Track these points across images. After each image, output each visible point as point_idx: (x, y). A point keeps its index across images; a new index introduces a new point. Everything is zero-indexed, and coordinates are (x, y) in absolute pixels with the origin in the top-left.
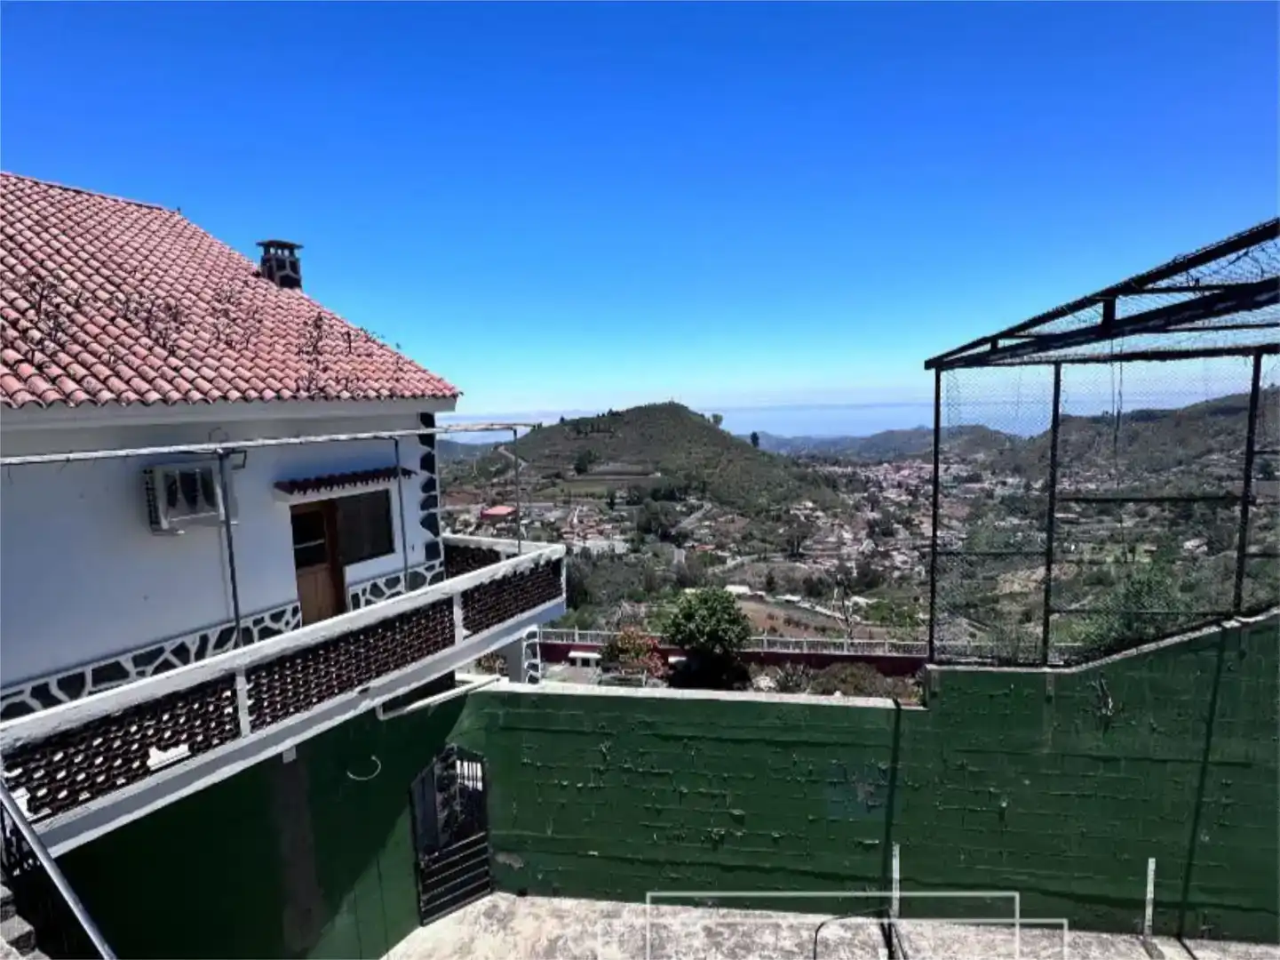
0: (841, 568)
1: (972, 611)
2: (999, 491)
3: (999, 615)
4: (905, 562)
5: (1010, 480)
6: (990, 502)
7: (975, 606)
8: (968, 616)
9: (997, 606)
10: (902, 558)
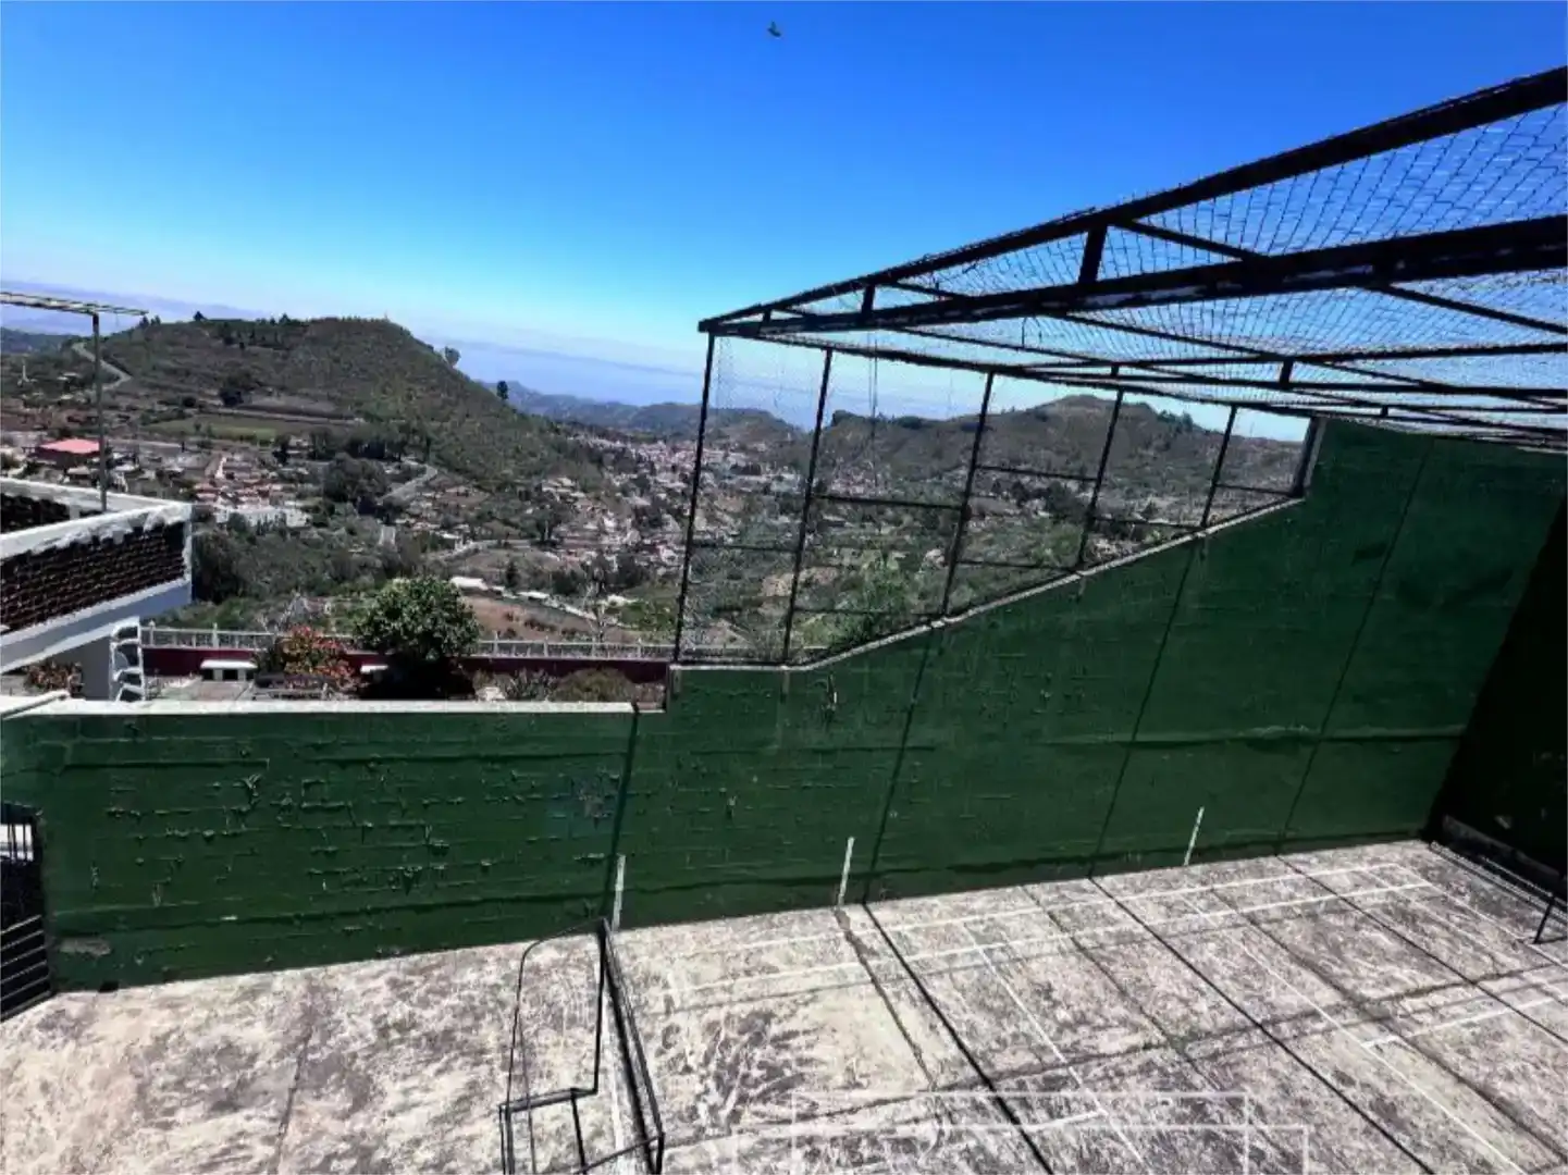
0: (601, 563)
1: (735, 613)
2: (775, 487)
3: (763, 620)
4: (672, 559)
5: (787, 476)
6: (766, 498)
7: (739, 609)
8: (732, 620)
9: (761, 610)
10: (671, 553)
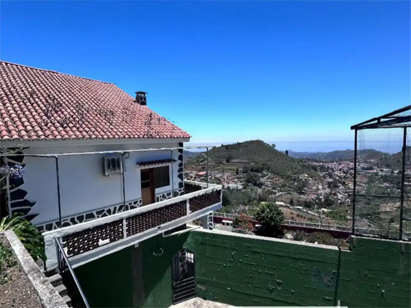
0: (318, 198)
1: (369, 217)
2: (380, 173)
3: (381, 219)
4: (342, 197)
5: (385, 170)
6: (377, 177)
7: (370, 215)
8: (368, 219)
9: (380, 216)
10: (341, 196)
